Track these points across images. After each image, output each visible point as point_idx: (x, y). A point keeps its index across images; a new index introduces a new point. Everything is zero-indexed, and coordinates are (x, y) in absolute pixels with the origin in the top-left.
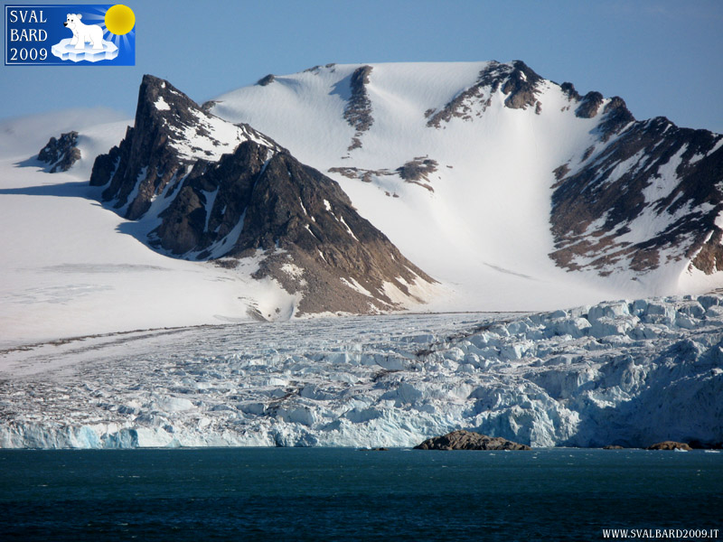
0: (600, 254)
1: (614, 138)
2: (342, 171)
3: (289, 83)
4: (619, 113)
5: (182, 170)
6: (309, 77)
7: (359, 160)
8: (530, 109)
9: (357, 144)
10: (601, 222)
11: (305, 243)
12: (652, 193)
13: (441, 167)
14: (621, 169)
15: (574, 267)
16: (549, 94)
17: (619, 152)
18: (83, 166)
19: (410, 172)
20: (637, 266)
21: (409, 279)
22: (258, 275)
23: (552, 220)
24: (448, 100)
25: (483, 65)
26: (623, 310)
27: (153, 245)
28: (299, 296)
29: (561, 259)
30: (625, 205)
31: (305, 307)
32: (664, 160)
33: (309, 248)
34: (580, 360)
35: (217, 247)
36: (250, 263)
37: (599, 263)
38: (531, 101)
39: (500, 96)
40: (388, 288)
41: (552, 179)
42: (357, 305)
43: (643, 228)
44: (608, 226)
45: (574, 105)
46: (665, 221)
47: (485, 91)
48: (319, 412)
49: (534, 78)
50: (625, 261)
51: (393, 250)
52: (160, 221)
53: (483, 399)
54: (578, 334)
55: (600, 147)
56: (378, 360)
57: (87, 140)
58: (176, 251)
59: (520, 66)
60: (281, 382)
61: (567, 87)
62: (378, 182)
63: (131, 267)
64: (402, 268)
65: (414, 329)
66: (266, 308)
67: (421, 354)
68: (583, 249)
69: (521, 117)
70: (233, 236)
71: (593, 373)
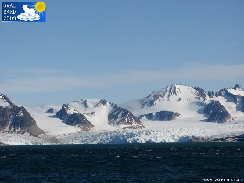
0: (113, 123)
1: (115, 109)
2: (84, 113)
3: (77, 102)
4: (116, 106)
5: (68, 115)
6: (80, 101)
7: (86, 112)
8: (106, 106)
9: (86, 110)
10: (113, 119)
11: (82, 123)
12: (119, 116)
13: (96, 113)
14: (116, 113)
15: (111, 125)
16: (108, 104)
17: (115, 111)
18: (54, 113)
19: (92, 113)
20: (117, 124)
21: (93, 127)
22: (78, 127)
23: (108, 119)
24: (96, 104)
25: (100, 100)
26: (113, 132)
27: (66, 124)
28: (82, 129)
29: (109, 124)
30: (116, 117)
31: (83, 130)
32: (120, 112)
33: (83, 124)
34: (109, 137)
35: (73, 124)
36: (77, 126)
37: (113, 124)
38: (106, 104)
39: (102, 104)
40: (91, 128)
41: (108, 114)
42: (88, 130)
43: (118, 120)
44: (114, 120)
45: (111, 105)
46: (120, 119)
47: (100, 103)
48: (88, 141)
49: (106, 102)
50: (116, 124)
51: (91, 124)
52: (66, 121)
53: (101, 140)
54: (109, 134)
55: (113, 110)
56: (92, 137)
57: (54, 109)
58: (69, 124)
59: (104, 100)
60: (84, 139)
61: (110, 103)
62: (89, 115)
63: (65, 126)
64: (92, 126)
65: (95, 134)
66: (79, 131)
67: (96, 136)
68: (111, 122)
69: (105, 106)
70: (75, 123)
71: (110, 138)
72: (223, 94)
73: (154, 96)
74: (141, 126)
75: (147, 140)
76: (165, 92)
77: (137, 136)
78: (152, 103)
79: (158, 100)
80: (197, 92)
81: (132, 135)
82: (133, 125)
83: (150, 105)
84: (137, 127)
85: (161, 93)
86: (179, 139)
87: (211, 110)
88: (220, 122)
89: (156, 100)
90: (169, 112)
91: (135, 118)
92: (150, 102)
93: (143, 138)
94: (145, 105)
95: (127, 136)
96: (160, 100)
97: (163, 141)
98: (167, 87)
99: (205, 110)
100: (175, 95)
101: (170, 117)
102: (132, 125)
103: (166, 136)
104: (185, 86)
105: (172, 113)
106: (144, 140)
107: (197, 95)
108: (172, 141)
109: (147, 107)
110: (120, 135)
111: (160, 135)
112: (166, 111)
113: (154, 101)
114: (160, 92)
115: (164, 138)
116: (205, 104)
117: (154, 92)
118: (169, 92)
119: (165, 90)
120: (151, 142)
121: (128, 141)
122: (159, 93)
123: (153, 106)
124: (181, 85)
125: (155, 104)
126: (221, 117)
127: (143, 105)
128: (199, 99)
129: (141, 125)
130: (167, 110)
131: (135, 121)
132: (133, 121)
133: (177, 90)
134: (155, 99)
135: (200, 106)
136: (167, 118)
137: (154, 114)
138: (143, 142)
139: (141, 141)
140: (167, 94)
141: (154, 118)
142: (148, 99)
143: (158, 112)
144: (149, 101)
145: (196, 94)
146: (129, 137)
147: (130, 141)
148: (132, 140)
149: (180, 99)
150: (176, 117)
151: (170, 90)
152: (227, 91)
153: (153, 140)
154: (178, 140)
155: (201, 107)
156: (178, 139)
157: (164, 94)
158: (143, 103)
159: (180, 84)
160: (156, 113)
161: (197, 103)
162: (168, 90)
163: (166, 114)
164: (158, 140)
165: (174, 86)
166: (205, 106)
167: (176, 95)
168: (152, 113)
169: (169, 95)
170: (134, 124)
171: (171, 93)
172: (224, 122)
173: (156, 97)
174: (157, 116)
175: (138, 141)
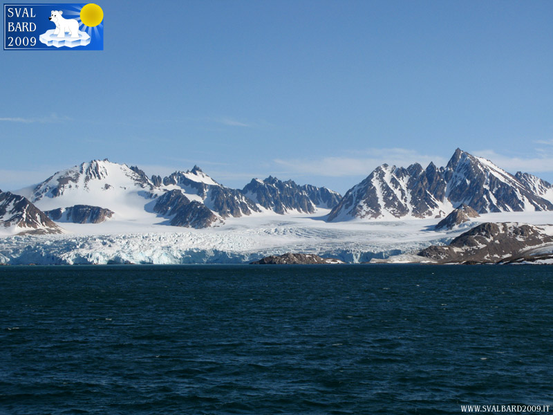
72: (176, 181)
73: (58, 180)
74: (55, 231)
75: (111, 258)
76: (79, 172)
77: (82, 247)
78: (55, 192)
79: (68, 187)
80: (137, 174)
81: (69, 246)
82: (38, 228)
83: (52, 195)
84: (47, 231)
85: (71, 175)
86: (183, 255)
87: (168, 206)
88: (197, 227)
89: (63, 187)
90: (93, 208)
91: (41, 214)
92: (52, 190)
93: (101, 253)
94: (43, 195)
95: (56, 247)
96: (70, 187)
97: (148, 261)
98: (82, 165)
99: (156, 205)
100: (97, 178)
101: (94, 216)
102: (35, 227)
103: (152, 250)
104: (114, 164)
105: (99, 209)
106: (104, 256)
107: (137, 180)
108: (165, 260)
109: (47, 198)
110: (38, 244)
111: (137, 247)
112: (86, 206)
113: (59, 187)
114: (70, 172)
115: (148, 253)
116: (156, 195)
117: (58, 173)
118: (86, 173)
119: (78, 169)
120: (119, 263)
121: (65, 260)
122: (67, 174)
123: (57, 197)
124: (106, 162)
125: (62, 193)
126: (198, 218)
127: (38, 194)
128: (142, 186)
129: (53, 229)
130: (89, 205)
131: (41, 220)
132: (39, 219)
133: (100, 170)
134: (60, 184)
135: (146, 198)
136: (90, 217)
137: (62, 211)
138: (102, 261)
139: (98, 260)
140: (82, 177)
141: (64, 217)
142: (48, 184)
143: (71, 208)
144: (50, 188)
145: (135, 178)
146: (61, 251)
147: (69, 258)
148: (75, 257)
149: (107, 187)
150: (106, 217)
151: (88, 170)
152: (184, 177)
153: (125, 257)
154: (180, 259)
155: (149, 201)
156: (180, 256)
157: (77, 175)
158: (38, 191)
159: (105, 160)
160: (67, 209)
161: (140, 193)
162: (85, 170)
163: (87, 210)
164: (137, 258)
165: (95, 163)
166: (157, 198)
167: (100, 178)
168: (59, 210)
169: (87, 179)
170: (40, 226)
171: (90, 174)
172: (205, 227)
173: (63, 181)
174: (68, 215)
175: (90, 260)
